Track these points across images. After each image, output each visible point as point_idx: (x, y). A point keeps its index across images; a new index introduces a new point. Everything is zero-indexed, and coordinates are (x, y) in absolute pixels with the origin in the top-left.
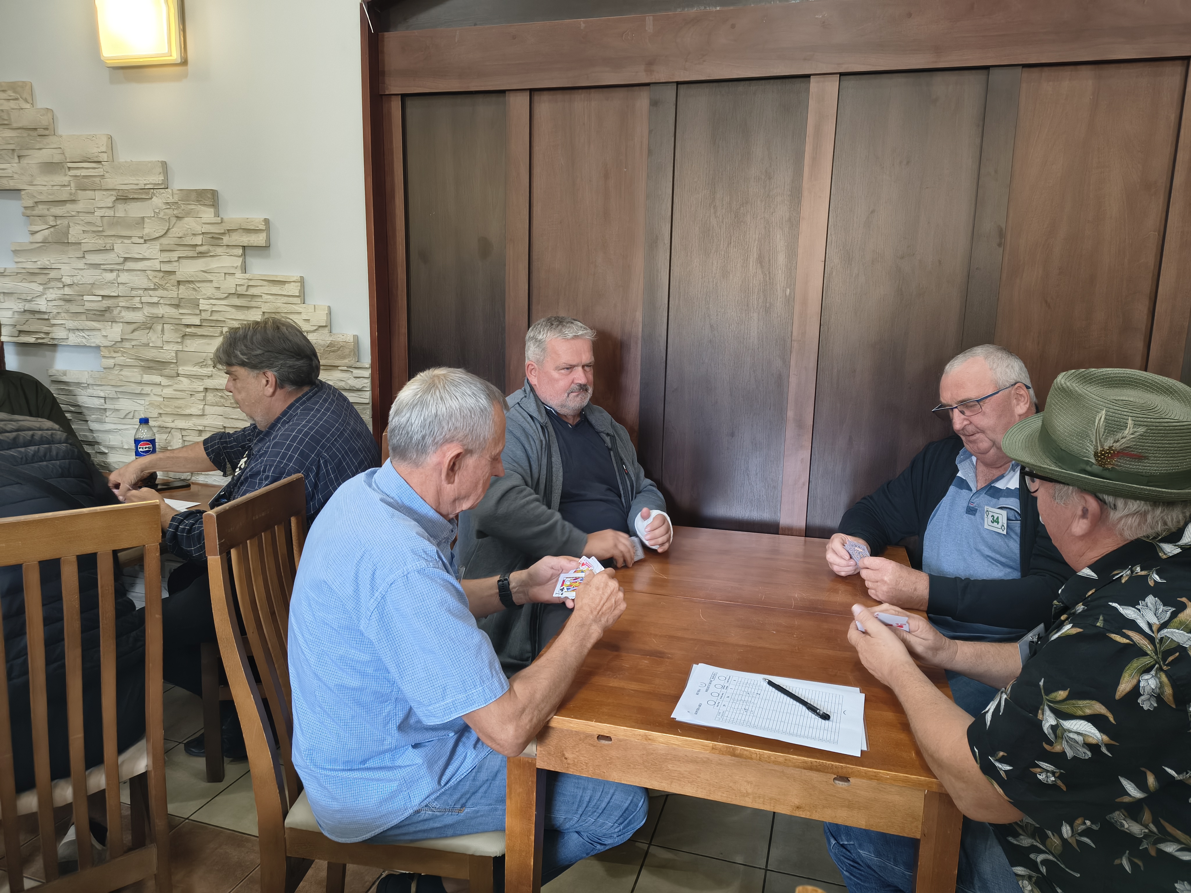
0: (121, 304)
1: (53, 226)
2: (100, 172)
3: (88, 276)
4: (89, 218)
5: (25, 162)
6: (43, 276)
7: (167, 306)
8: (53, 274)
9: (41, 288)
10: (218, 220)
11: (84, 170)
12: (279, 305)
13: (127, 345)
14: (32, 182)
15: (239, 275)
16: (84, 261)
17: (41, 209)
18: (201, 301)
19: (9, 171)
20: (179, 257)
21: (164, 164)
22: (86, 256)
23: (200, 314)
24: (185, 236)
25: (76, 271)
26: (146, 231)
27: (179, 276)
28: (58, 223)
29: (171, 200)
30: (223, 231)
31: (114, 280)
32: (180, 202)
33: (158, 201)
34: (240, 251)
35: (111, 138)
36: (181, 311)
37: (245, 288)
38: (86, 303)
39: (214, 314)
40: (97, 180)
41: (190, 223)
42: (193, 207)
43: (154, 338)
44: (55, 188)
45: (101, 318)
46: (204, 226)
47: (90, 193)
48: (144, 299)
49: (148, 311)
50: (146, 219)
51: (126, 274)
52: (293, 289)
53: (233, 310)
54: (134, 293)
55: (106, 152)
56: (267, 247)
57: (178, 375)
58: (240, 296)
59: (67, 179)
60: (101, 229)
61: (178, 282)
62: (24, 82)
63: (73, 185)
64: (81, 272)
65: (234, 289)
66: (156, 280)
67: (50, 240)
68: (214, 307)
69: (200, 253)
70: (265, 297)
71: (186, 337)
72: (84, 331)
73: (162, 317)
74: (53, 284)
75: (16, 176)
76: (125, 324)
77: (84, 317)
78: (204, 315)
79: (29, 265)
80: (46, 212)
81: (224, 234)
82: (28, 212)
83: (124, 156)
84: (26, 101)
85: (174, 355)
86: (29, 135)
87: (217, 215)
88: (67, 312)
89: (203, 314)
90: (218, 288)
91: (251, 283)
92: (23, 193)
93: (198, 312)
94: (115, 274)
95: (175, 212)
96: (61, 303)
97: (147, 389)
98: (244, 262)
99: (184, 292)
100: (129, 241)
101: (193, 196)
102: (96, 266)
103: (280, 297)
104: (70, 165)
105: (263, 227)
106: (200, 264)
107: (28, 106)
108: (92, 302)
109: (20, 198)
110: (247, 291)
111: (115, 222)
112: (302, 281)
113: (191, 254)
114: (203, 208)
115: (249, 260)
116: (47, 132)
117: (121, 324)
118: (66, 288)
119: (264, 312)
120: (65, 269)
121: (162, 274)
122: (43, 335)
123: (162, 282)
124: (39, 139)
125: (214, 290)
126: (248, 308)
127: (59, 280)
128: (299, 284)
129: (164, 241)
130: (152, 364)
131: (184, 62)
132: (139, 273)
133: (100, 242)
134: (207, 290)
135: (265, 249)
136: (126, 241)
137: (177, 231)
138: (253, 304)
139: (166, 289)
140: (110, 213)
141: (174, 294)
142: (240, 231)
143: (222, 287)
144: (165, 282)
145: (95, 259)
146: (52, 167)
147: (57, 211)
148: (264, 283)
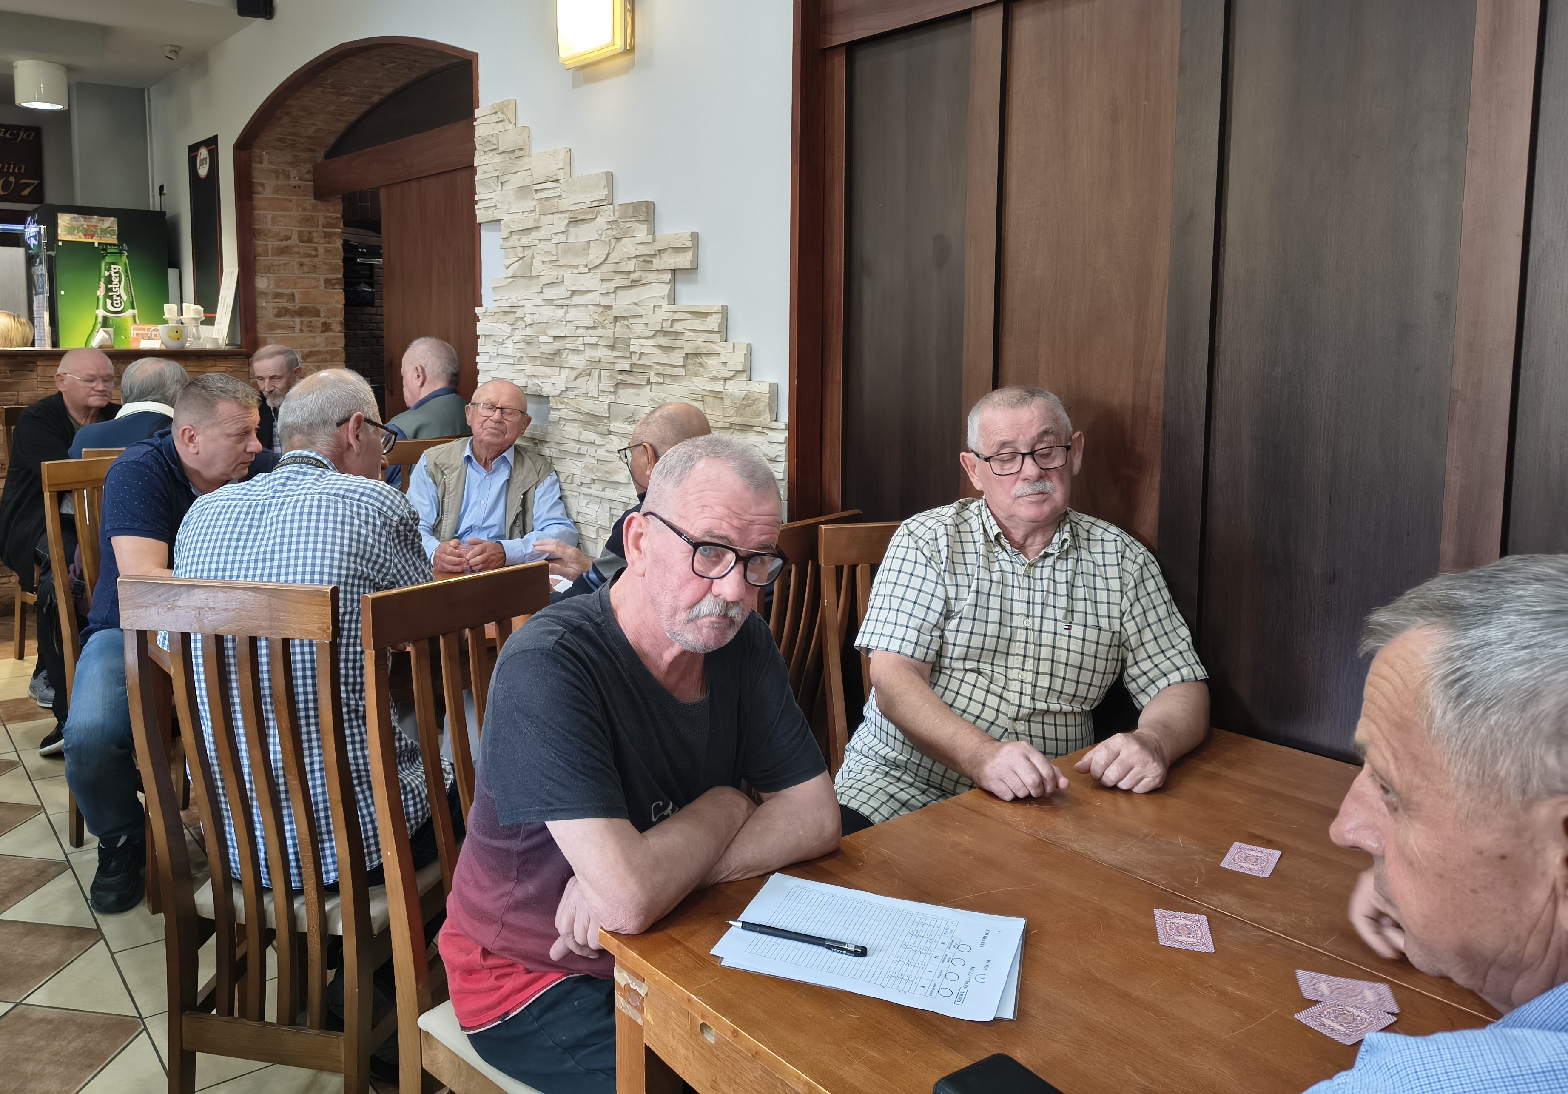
0: (568, 346)
1: (521, 258)
2: (558, 192)
3: (546, 313)
4: (548, 246)
5: (506, 188)
6: (511, 315)
7: (604, 348)
8: (519, 313)
9: (509, 329)
10: (651, 238)
11: (547, 192)
12: (700, 344)
13: (570, 394)
14: (509, 210)
15: (666, 307)
16: (542, 296)
17: (514, 240)
18: (633, 341)
19: (494, 200)
20: (617, 288)
21: (610, 176)
22: (544, 290)
23: (631, 357)
24: (621, 261)
25: (536, 308)
26: (591, 257)
27: (615, 312)
28: (525, 254)
29: (612, 218)
30: (653, 253)
31: (564, 317)
32: (620, 220)
33: (601, 221)
34: (668, 276)
35: (569, 151)
36: (615, 354)
37: (669, 323)
38: (542, 345)
39: (643, 357)
40: (555, 201)
41: (626, 245)
42: (628, 225)
43: (590, 386)
44: (525, 214)
45: (552, 363)
46: (639, 247)
47: (550, 218)
48: (586, 340)
49: (589, 353)
50: (592, 244)
51: (573, 309)
52: (713, 323)
53: (659, 352)
54: (578, 332)
55: (563, 169)
56: (693, 269)
57: (610, 433)
58: (666, 333)
59: (534, 203)
60: (556, 258)
61: (616, 318)
62: (509, 101)
63: (537, 209)
64: (539, 309)
65: (661, 326)
66: (596, 316)
67: (518, 274)
68: (642, 347)
69: (634, 281)
70: (688, 334)
71: (620, 386)
72: (539, 378)
73: (599, 361)
74: (518, 324)
75: (498, 205)
76: (570, 370)
77: (539, 361)
78: (635, 359)
79: (504, 303)
80: (516, 243)
81: (654, 256)
82: (505, 244)
83: (578, 170)
84: (509, 120)
85: (606, 407)
86: (510, 158)
87: (652, 232)
88: (528, 355)
89: (633, 356)
90: (647, 325)
91: (676, 317)
92: (502, 222)
93: (628, 355)
94: (564, 310)
95: (615, 233)
96: (523, 345)
97: (584, 449)
98: (673, 290)
99: (620, 330)
100: (576, 271)
101: (631, 211)
103: (700, 334)
104: (536, 187)
105: (691, 244)
106: (633, 295)
107: (511, 127)
108: (546, 345)
109: (500, 230)
110: (671, 326)
111: (568, 249)
113: (627, 283)
114: (637, 225)
115: (679, 287)
116: (521, 153)
117: (567, 369)
118: (528, 328)
119: (687, 354)
120: (529, 307)
121: (601, 309)
123: (601, 319)
124: (517, 161)
125: (644, 327)
126: (674, 349)
127: (523, 319)
128: (720, 316)
129: (604, 268)
130: (589, 419)
131: (630, 50)
132: (583, 308)
133: (554, 274)
134: (638, 327)
135: (692, 271)
136: (574, 271)
138: (678, 344)
139: (603, 327)
140: (562, 238)
141: (609, 333)
142: (669, 250)
143: (650, 322)
144: (603, 318)
145: (549, 293)
146: (524, 191)
147: (525, 240)
148: (688, 316)
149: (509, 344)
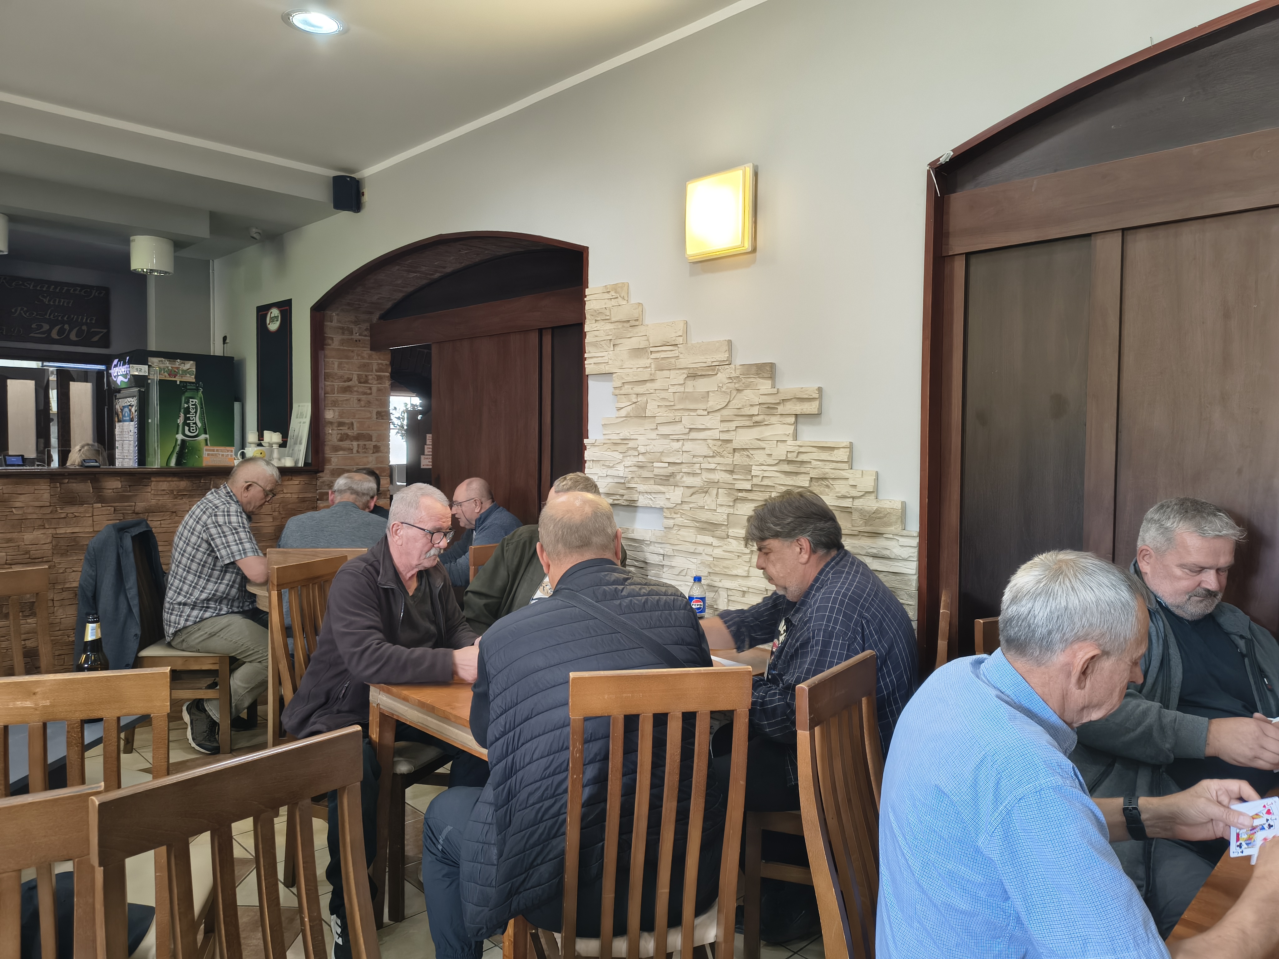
0: (684, 470)
1: (635, 403)
2: (676, 353)
3: (659, 445)
4: (664, 395)
5: (619, 349)
6: (623, 446)
7: (722, 472)
8: (631, 444)
9: (620, 456)
10: (775, 391)
11: (663, 353)
12: (827, 470)
13: (686, 507)
14: (622, 366)
15: (790, 442)
16: (657, 432)
17: (627, 389)
18: (754, 467)
19: (606, 358)
20: (737, 427)
21: (730, 342)
22: (659, 427)
23: (752, 480)
24: (743, 407)
25: (650, 441)
26: (711, 403)
27: (735, 445)
28: (639, 400)
29: (733, 375)
30: (778, 401)
31: (680, 448)
33: (722, 376)
34: (792, 419)
35: (686, 323)
36: (735, 477)
37: (795, 454)
38: (655, 469)
39: (765, 479)
40: (673, 360)
41: (749, 395)
42: (752, 380)
43: (708, 501)
44: (639, 370)
45: (666, 483)
46: (761, 397)
47: (666, 373)
48: (703, 466)
49: (706, 476)
50: (711, 394)
51: (690, 443)
52: (843, 455)
53: (782, 476)
54: (695, 460)
55: (681, 336)
56: (819, 414)
57: (728, 537)
58: (790, 462)
59: (649, 361)
60: (672, 404)
61: (734, 449)
62: (623, 283)
63: (653, 366)
64: (654, 442)
65: (785, 456)
66: (715, 448)
67: (632, 415)
68: (765, 472)
69: (756, 422)
70: (814, 463)
71: (737, 501)
72: (652, 494)
73: (718, 482)
74: (630, 452)
75: (610, 362)
76: (685, 488)
77: (652, 482)
78: (755, 481)
79: (614, 437)
80: (630, 391)
81: (779, 403)
82: (617, 392)
83: (695, 339)
84: (623, 298)
85: (726, 517)
86: (623, 327)
87: (773, 386)
88: (639, 477)
89: (754, 479)
90: (770, 455)
91: (802, 450)
92: (614, 375)
93: (750, 477)
94: (681, 443)
95: (737, 385)
96: (635, 469)
97: (700, 549)
98: (796, 430)
99: (738, 459)
100: (695, 414)
101: (754, 370)
102: (666, 436)
103: (828, 463)
104: (652, 349)
105: (817, 396)
106: (755, 433)
107: (624, 302)
108: (660, 468)
109: (611, 381)
110: (797, 457)
111: (686, 397)
112: (851, 447)
113: (748, 423)
114: (761, 380)
115: (801, 427)
116: (637, 323)
117: (682, 488)
118: (640, 456)
119: (811, 478)
120: (642, 440)
121: (720, 443)
122: (618, 497)
123: (721, 450)
124: (630, 329)
125: (766, 457)
126: (797, 474)
127: (635, 449)
128: (849, 449)
129: (725, 412)
130: (705, 526)
131: (754, 250)
132: (701, 441)
133: (671, 415)
134: (760, 457)
135: (816, 416)
136: (692, 414)
137: (736, 403)
138: (802, 470)
139: (723, 457)
140: (681, 389)
141: (729, 461)
142: (794, 400)
143: (774, 454)
144: (722, 450)
145: (664, 430)
146: (638, 352)
147: (639, 389)
148: (814, 449)
149: (621, 468)
